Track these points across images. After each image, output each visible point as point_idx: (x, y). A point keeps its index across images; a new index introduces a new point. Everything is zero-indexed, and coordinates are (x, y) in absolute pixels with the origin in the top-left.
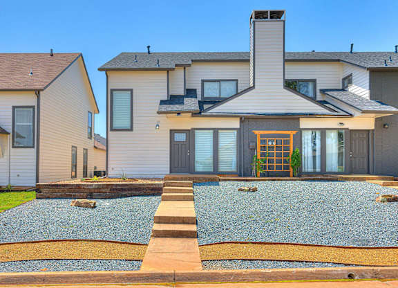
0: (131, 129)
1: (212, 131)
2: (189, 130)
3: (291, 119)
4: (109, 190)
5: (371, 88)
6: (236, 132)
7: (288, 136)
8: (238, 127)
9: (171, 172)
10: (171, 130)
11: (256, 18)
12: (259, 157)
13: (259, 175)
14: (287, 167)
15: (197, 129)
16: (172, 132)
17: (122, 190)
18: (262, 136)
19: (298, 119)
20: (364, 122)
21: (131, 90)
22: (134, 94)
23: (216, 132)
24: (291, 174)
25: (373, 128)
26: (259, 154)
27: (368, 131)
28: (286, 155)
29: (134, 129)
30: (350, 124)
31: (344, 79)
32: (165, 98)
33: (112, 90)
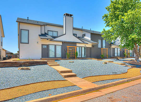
0: (28, 43)
1: (54, 46)
2: (48, 45)
3: (75, 43)
4: (28, 63)
5: (91, 37)
6: (61, 46)
7: (75, 48)
8: (62, 45)
9: (42, 57)
10: (42, 44)
11: (66, 15)
12: (68, 53)
13: (68, 58)
14: (75, 56)
15: (50, 45)
16: (42, 45)
17: (33, 63)
18: (69, 48)
19: (76, 44)
20: (89, 45)
21: (28, 30)
22: (29, 32)
23: (55, 46)
24: (76, 58)
25: (91, 47)
26: (68, 52)
27: (90, 48)
28: (75, 53)
29: (29, 43)
30: (87, 46)
31: (83, 35)
32: (40, 34)
33: (21, 29)
